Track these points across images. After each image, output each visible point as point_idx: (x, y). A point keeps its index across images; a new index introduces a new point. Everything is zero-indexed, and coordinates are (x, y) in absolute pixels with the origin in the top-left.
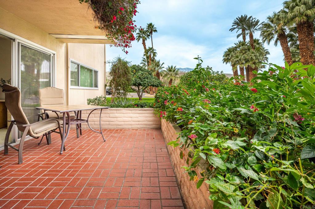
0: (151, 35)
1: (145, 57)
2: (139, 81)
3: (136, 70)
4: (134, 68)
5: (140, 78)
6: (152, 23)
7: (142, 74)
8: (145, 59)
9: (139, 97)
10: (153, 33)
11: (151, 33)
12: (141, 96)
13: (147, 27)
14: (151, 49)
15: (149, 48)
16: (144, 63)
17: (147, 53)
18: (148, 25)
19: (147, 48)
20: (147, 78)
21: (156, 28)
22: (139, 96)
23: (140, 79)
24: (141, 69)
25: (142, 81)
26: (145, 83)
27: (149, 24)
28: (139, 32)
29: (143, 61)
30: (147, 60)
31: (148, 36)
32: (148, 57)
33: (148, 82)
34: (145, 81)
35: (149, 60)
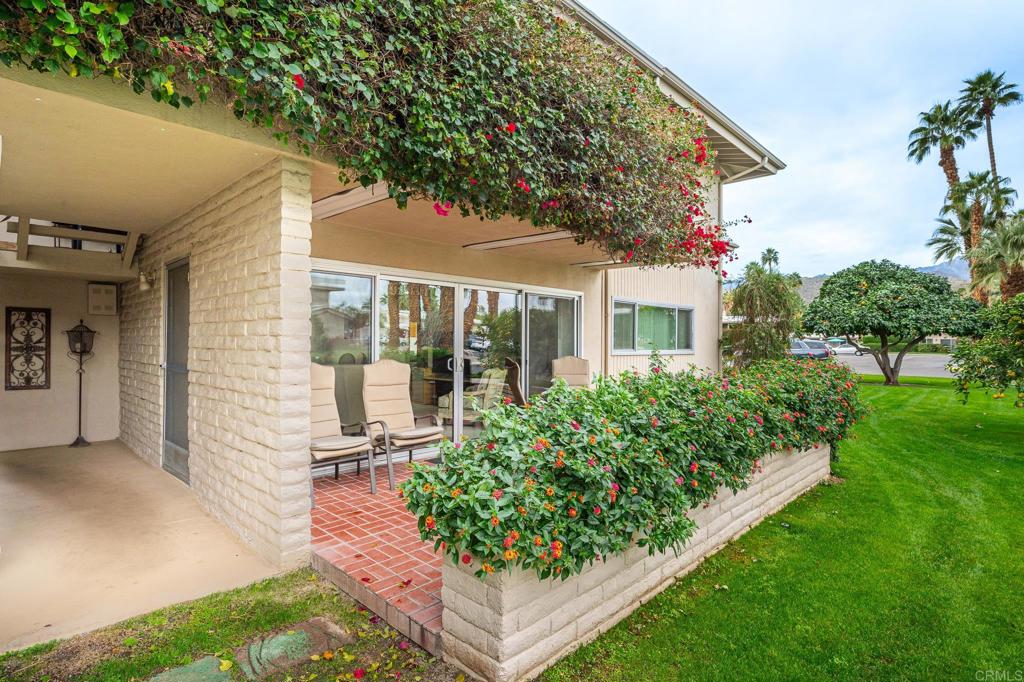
0: (985, 122)
1: (952, 216)
2: (878, 318)
3: (871, 281)
4: (864, 274)
5: (882, 308)
6: (989, 73)
7: (897, 293)
8: (950, 223)
9: (886, 374)
10: (998, 109)
11: (987, 111)
12: (894, 371)
13: (968, 93)
14: (982, 178)
15: (971, 176)
16: (945, 241)
17: (962, 199)
18: (968, 86)
19: (963, 178)
20: (917, 306)
21: (1012, 86)
22: (883, 370)
23: (884, 310)
24: (895, 274)
25: (890, 319)
26: (906, 326)
27: (973, 78)
28: (925, 125)
29: (943, 231)
30: (964, 225)
31: (972, 125)
32: (965, 216)
33: (917, 320)
34: (905, 316)
35: (972, 225)
